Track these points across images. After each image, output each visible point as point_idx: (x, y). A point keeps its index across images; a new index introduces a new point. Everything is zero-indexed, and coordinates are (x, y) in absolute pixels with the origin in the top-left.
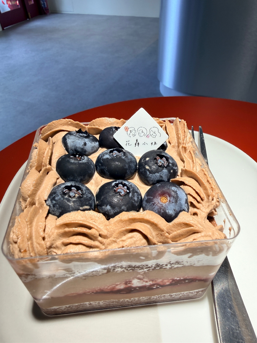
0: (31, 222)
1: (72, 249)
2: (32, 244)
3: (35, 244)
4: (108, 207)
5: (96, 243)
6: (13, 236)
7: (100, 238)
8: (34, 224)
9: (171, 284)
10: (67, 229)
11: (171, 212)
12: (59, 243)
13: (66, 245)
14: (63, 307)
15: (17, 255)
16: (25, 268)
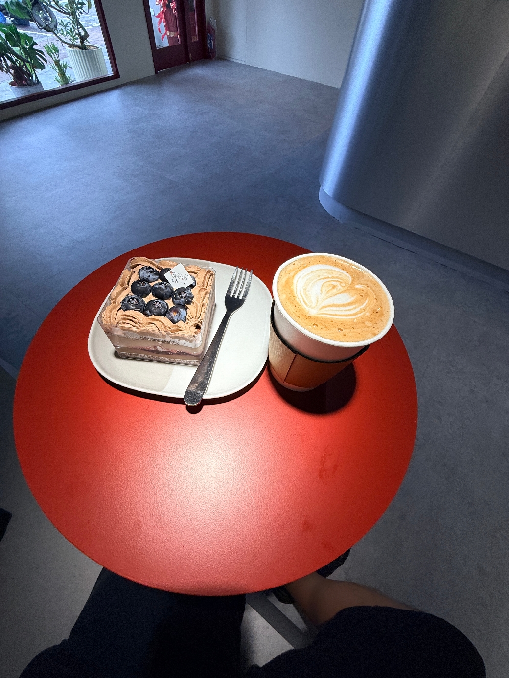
0: (111, 311)
1: (126, 325)
2: (110, 320)
3: (111, 321)
4: (148, 312)
5: (137, 325)
6: (103, 315)
7: (138, 324)
8: (113, 312)
9: (177, 354)
10: (125, 317)
11: (175, 320)
12: (121, 322)
13: (124, 323)
14: (128, 354)
15: (104, 323)
16: (107, 329)
